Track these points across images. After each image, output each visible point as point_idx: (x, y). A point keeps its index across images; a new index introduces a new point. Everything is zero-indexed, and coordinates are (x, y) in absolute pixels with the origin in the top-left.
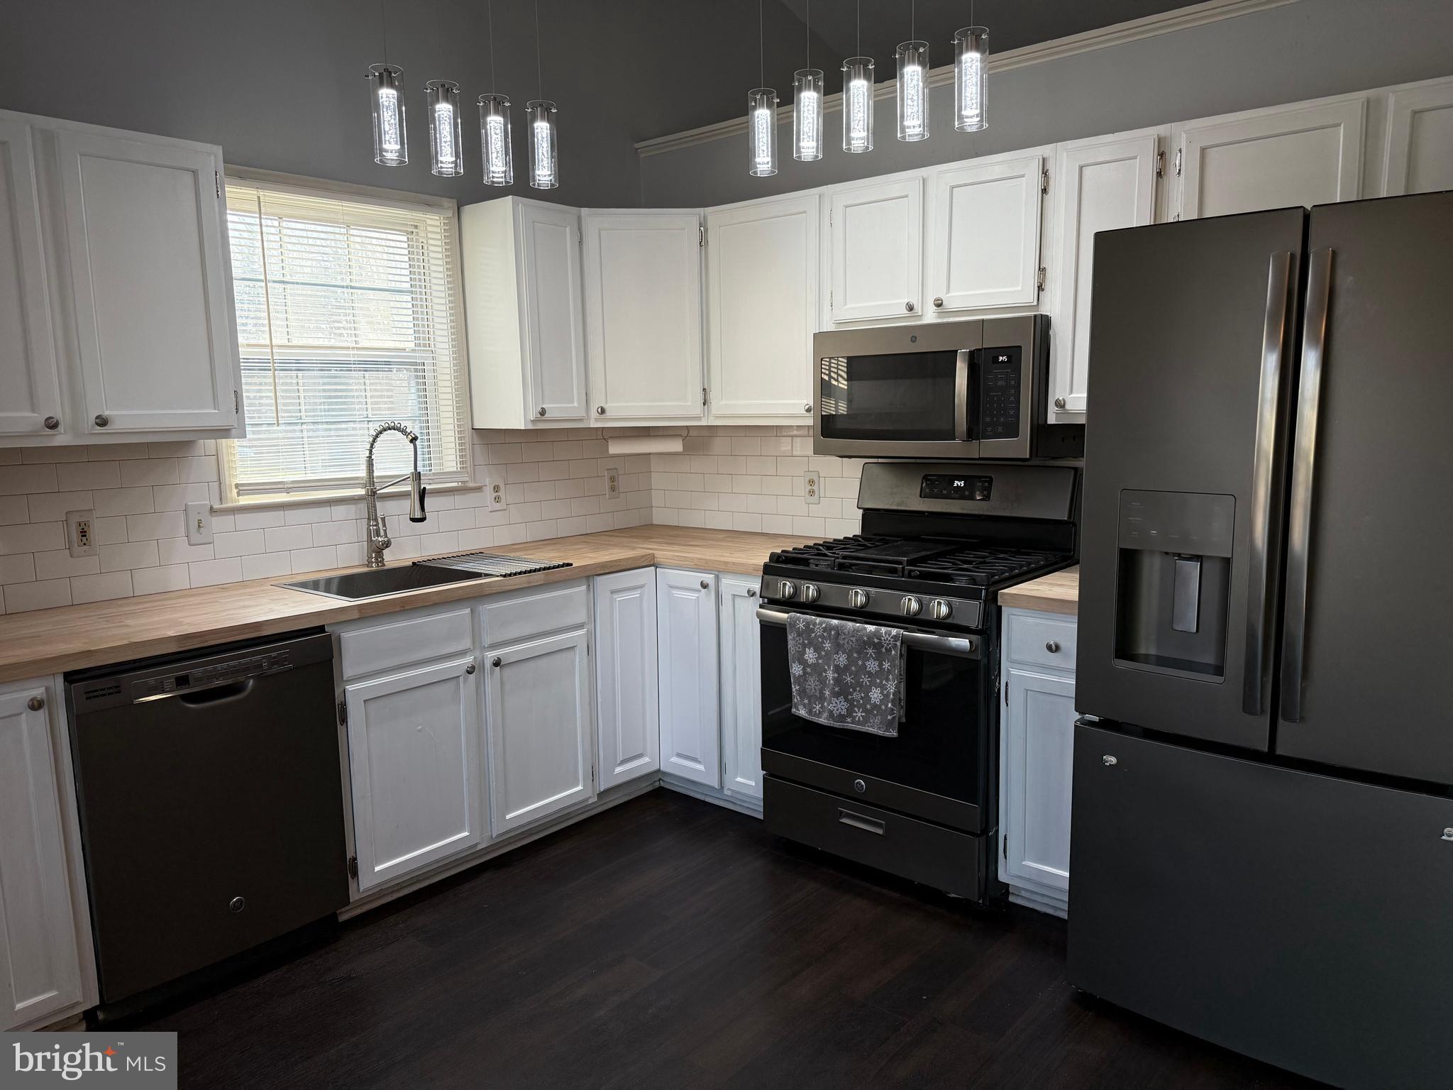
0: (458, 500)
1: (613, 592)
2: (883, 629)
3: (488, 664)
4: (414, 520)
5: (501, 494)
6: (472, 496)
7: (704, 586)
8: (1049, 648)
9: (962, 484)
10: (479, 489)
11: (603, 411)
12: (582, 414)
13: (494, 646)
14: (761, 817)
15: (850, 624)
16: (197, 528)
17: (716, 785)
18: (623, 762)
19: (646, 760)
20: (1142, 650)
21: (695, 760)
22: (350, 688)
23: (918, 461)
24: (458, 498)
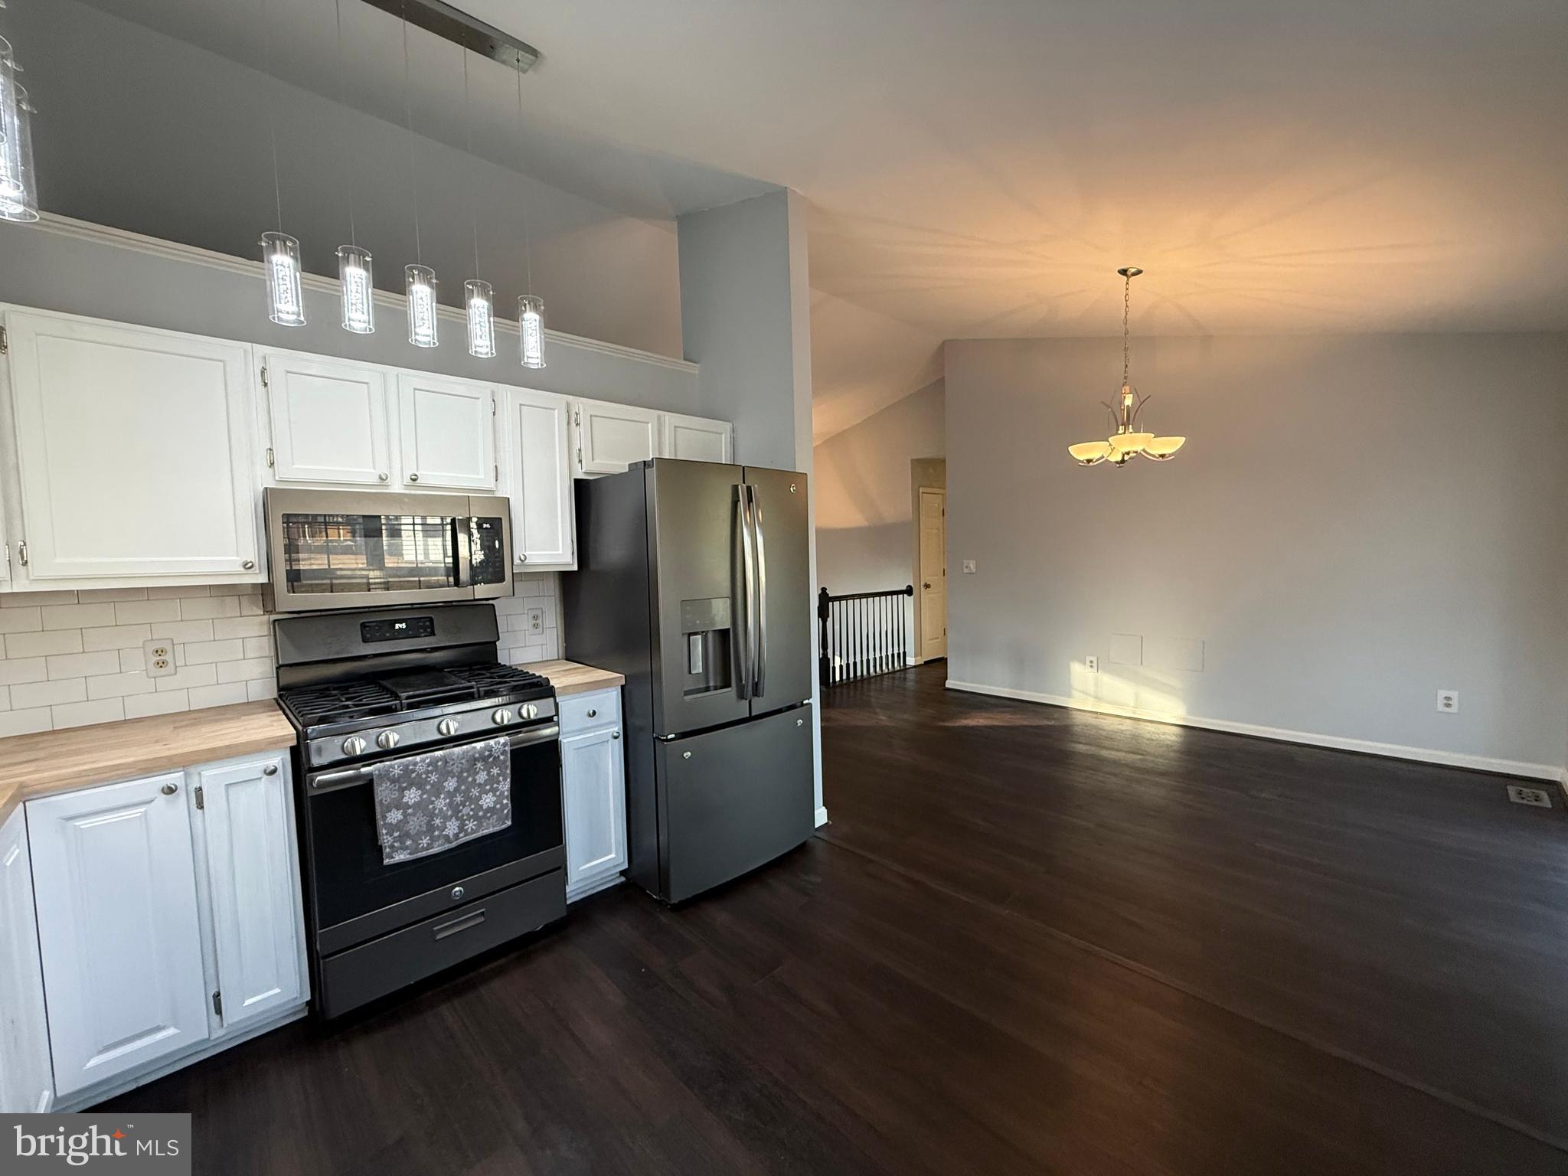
2: (492, 742)
8: (590, 715)
9: (404, 626)
15: (456, 749)
23: (323, 613)
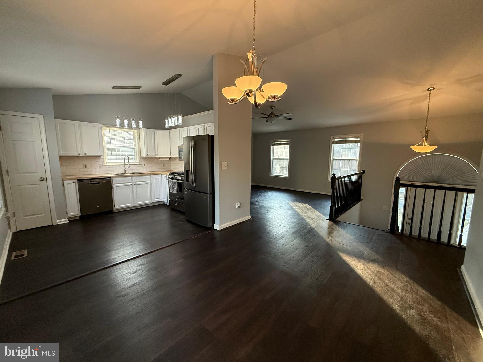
0: (138, 166)
1: (154, 177)
2: (176, 181)
3: (134, 184)
4: (128, 167)
5: (145, 165)
6: (140, 165)
7: (165, 177)
10: (142, 164)
11: (157, 155)
12: (154, 155)
13: (135, 182)
14: (169, 205)
15: (173, 180)
16: (101, 167)
17: (167, 202)
18: (156, 199)
19: (160, 199)
20: (189, 181)
21: (165, 199)
22: (114, 185)
24: (138, 165)
